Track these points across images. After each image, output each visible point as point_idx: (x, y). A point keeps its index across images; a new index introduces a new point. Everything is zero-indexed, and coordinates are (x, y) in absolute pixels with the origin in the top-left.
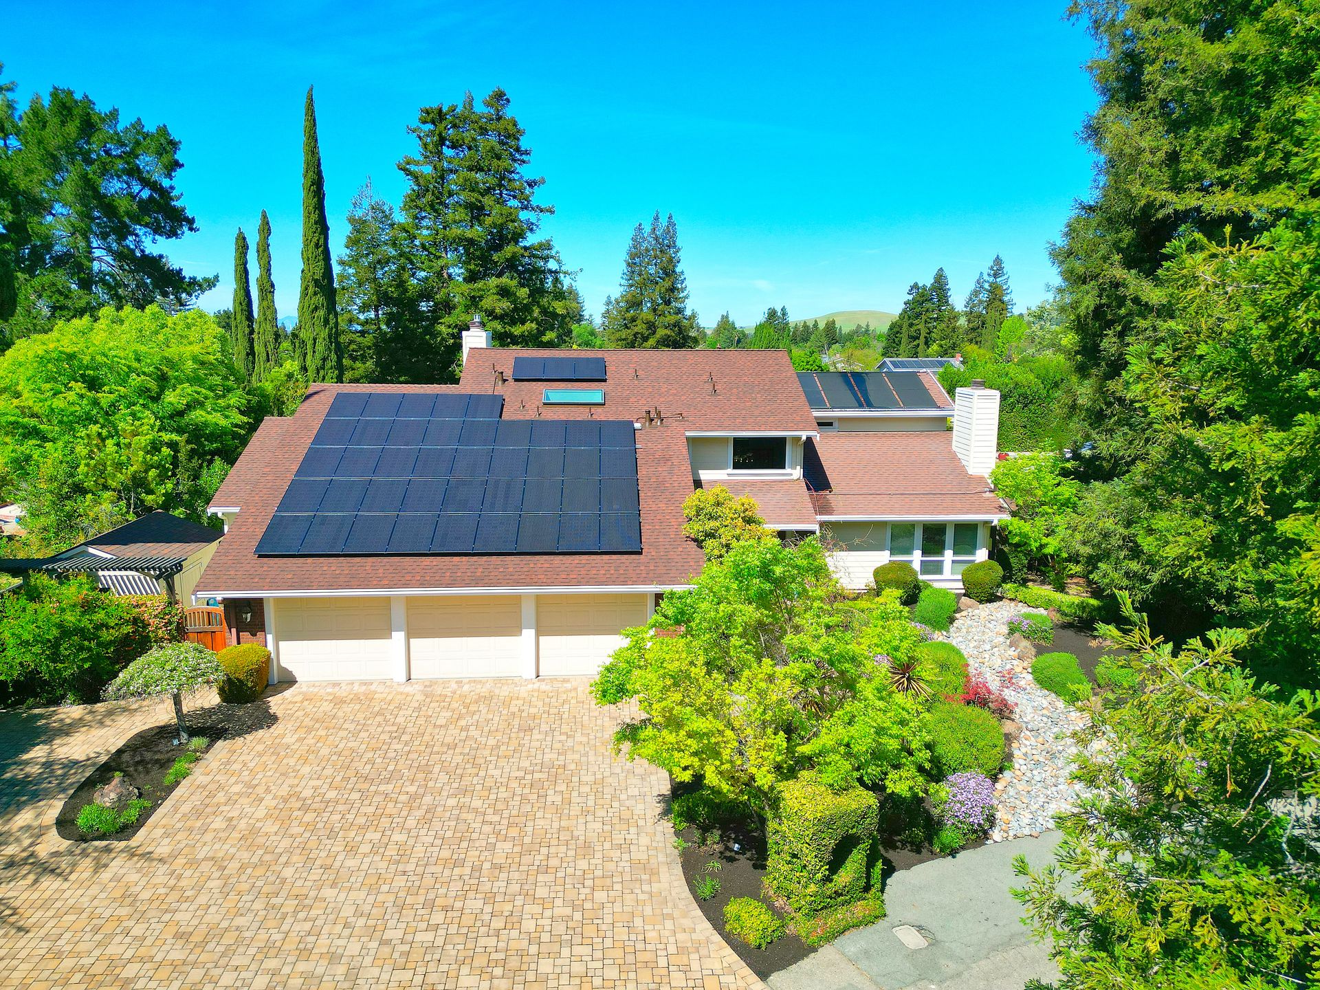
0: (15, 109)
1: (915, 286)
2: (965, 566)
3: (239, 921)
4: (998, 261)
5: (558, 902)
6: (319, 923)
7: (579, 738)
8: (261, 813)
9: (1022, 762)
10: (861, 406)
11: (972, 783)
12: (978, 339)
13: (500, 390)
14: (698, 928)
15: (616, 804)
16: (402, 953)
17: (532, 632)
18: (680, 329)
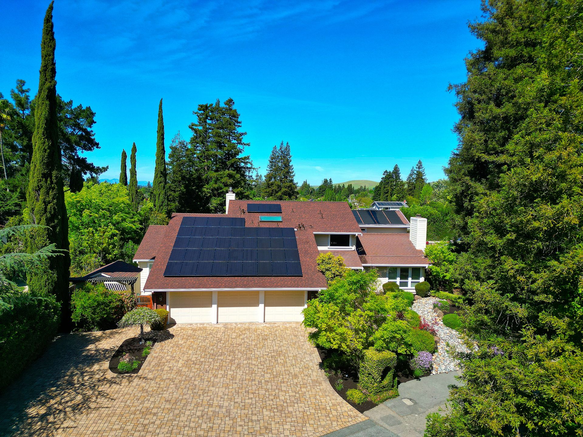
0: (29, 99)
1: (386, 172)
2: (416, 284)
3: (185, 397)
4: (420, 162)
5: (290, 391)
6: (212, 397)
7: (284, 342)
8: (180, 365)
9: (441, 350)
10: (375, 223)
11: (425, 354)
12: (413, 194)
13: (243, 216)
14: (338, 399)
15: (302, 363)
16: (242, 406)
17: (263, 305)
18: (291, 188)
